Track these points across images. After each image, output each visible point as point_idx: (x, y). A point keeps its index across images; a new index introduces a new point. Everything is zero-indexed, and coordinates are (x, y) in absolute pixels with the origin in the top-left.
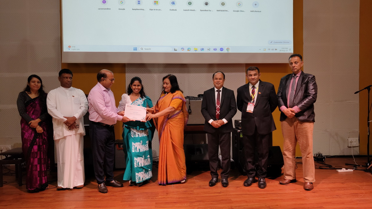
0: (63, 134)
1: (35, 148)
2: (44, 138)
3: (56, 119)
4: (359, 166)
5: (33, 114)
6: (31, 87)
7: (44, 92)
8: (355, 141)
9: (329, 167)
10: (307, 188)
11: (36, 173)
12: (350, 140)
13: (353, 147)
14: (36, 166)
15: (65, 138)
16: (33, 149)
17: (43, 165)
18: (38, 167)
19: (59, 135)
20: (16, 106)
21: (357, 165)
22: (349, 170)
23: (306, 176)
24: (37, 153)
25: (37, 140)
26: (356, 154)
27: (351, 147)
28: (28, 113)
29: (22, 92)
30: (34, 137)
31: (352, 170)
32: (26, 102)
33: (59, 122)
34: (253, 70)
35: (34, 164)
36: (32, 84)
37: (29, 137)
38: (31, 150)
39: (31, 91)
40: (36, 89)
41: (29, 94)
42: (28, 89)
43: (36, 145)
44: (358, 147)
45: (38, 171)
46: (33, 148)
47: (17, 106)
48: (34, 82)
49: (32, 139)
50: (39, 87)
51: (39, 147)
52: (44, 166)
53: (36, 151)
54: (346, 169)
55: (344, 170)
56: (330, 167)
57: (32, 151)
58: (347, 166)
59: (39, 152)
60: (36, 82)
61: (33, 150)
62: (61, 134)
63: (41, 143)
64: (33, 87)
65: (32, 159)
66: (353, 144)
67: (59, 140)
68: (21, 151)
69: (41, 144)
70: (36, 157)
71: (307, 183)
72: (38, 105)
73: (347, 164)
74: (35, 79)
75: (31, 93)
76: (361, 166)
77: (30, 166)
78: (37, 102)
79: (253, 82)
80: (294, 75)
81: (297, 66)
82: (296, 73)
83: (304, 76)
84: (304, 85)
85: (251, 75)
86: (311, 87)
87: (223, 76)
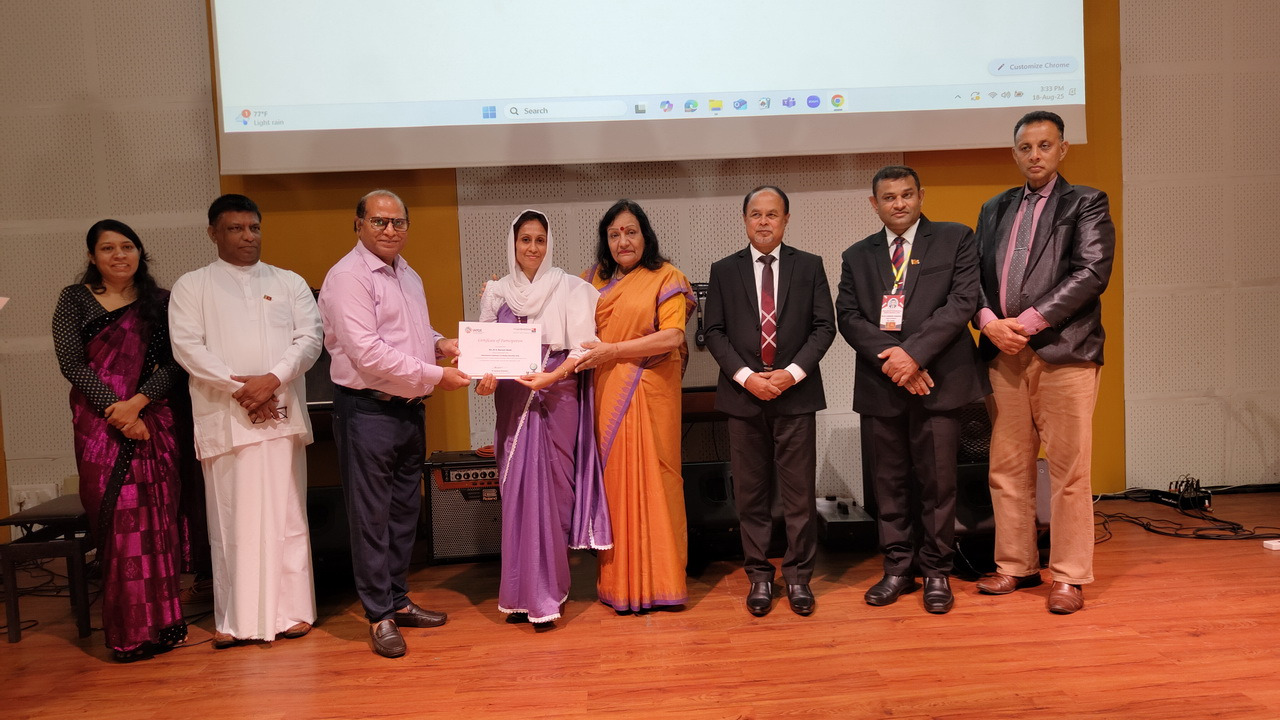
0: (229, 439)
1: (129, 494)
2: (162, 456)
3: (201, 383)
5: (111, 367)
6: (105, 268)
9: (1232, 530)
10: (1058, 607)
11: (136, 589)
14: (138, 560)
15: (235, 452)
16: (122, 500)
17: (161, 558)
18: (146, 565)
19: (215, 443)
20: (48, 343)
23: (1059, 561)
24: (135, 512)
25: (135, 463)
28: (92, 364)
29: (71, 287)
30: (120, 455)
32: (84, 324)
33: (215, 391)
34: (896, 176)
35: (130, 555)
36: (105, 256)
37: (99, 455)
38: (115, 504)
39: (106, 285)
40: (122, 274)
41: (100, 294)
42: (95, 276)
43: (132, 481)
45: (146, 580)
46: (119, 493)
47: (52, 338)
48: (110, 248)
49: (113, 464)
50: (135, 267)
51: (143, 488)
52: (166, 561)
53: (133, 504)
56: (1236, 531)
57: (119, 508)
59: (144, 510)
60: (118, 249)
61: (119, 503)
62: (222, 440)
63: (149, 473)
64: (108, 268)
65: (118, 537)
67: (216, 458)
68: (77, 508)
69: (151, 481)
70: (136, 529)
71: (1059, 585)
72: (130, 335)
74: (112, 237)
75: (105, 289)
77: (115, 562)
78: (126, 325)
79: (899, 221)
80: (1027, 192)
81: (1047, 159)
82: (1038, 185)
83: (1064, 195)
84: (1063, 229)
85: (892, 197)
86: (1089, 233)
87: (782, 201)
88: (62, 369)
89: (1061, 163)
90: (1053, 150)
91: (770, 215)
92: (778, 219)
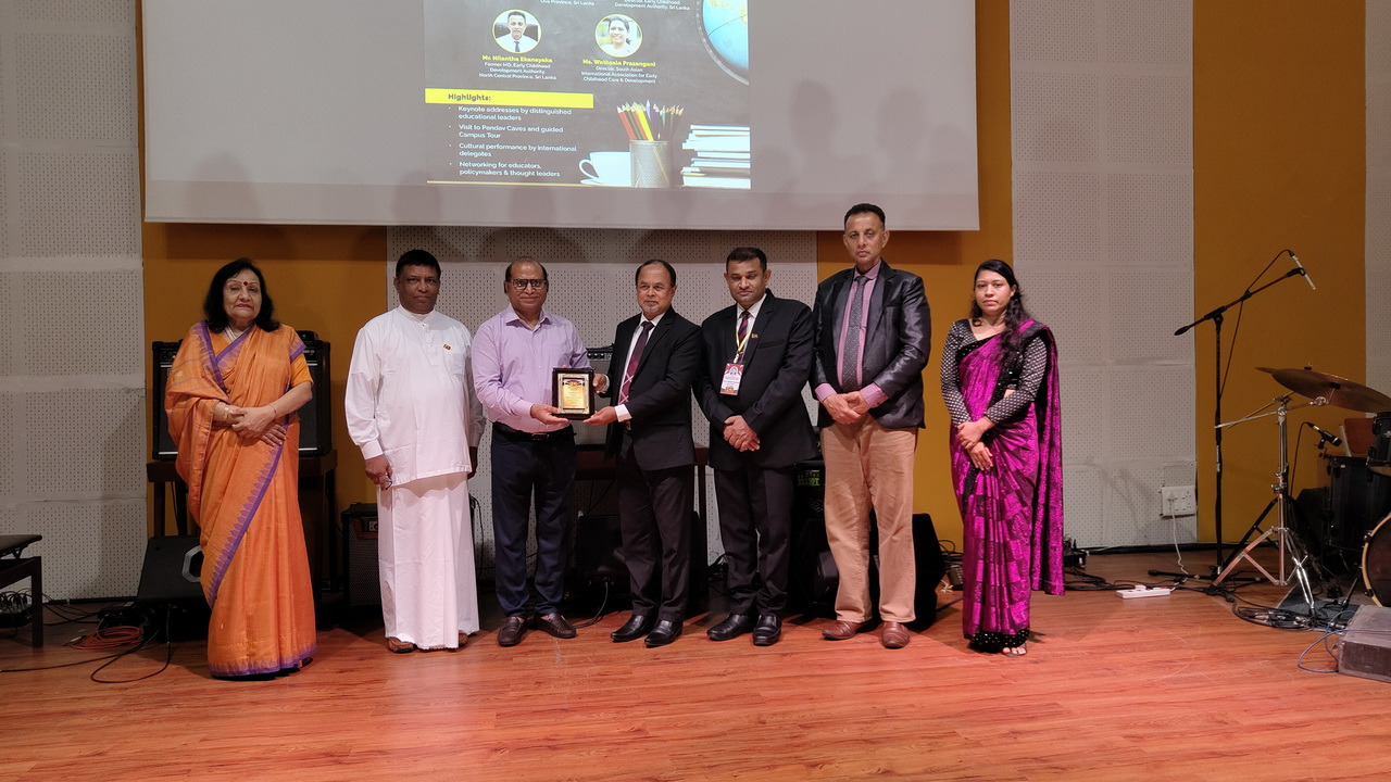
4: (1192, 577)
8: (1182, 498)
9: (1096, 583)
10: (893, 642)
12: (1167, 492)
13: (1177, 517)
21: (1186, 576)
22: (1157, 591)
23: (887, 603)
27: (1171, 517)
31: (1166, 591)
34: (744, 258)
44: (1192, 515)
54: (1149, 587)
55: (1140, 591)
56: (1099, 584)
58: (1155, 577)
66: (1176, 505)
71: (890, 624)
73: (1153, 574)
76: (1197, 576)
79: (744, 298)
80: (857, 274)
81: (870, 246)
82: (866, 269)
83: (889, 278)
84: (890, 310)
85: (739, 278)
86: (912, 316)
87: (668, 275)
89: (883, 251)
90: (876, 238)
91: (657, 287)
92: (664, 291)
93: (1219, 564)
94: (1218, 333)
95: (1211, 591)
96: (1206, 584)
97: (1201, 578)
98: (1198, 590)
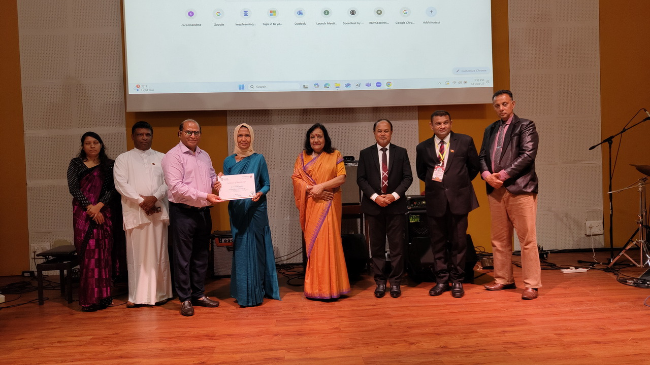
1: (92, 243)
2: (106, 229)
3: (127, 199)
4: (599, 263)
6: (87, 151)
7: (106, 157)
8: (596, 226)
11: (92, 282)
12: (588, 223)
13: (593, 235)
14: (93, 270)
17: (104, 270)
18: (96, 273)
19: (132, 223)
21: (596, 263)
22: (581, 270)
23: (526, 278)
24: (94, 251)
25: (95, 231)
26: (599, 246)
27: (591, 235)
28: (82, 189)
29: (75, 159)
30: (90, 226)
31: (585, 270)
32: (79, 173)
33: (132, 203)
34: (441, 115)
35: (90, 268)
36: (87, 146)
38: (86, 247)
40: (93, 153)
41: (85, 161)
42: (83, 155)
43: (93, 238)
45: (96, 279)
46: (88, 242)
48: (89, 143)
49: (87, 230)
50: (99, 150)
51: (98, 241)
52: (106, 272)
53: (93, 247)
54: (577, 268)
55: (572, 270)
56: (553, 266)
59: (97, 250)
60: (92, 144)
61: (88, 246)
63: (100, 235)
64: (89, 151)
65: (86, 260)
66: (593, 230)
67: (132, 230)
69: (100, 238)
70: (93, 258)
71: (527, 289)
72: (96, 178)
74: (91, 139)
75: (87, 159)
76: (601, 263)
77: (84, 270)
78: (95, 174)
79: (442, 133)
80: (501, 123)
81: (507, 110)
84: (515, 138)
85: (439, 124)
86: (526, 138)
87: (390, 125)
88: (70, 191)
90: (509, 106)
91: (385, 131)
92: (388, 133)
93: (612, 257)
94: (610, 149)
95: (607, 270)
96: (605, 267)
97: (603, 264)
98: (601, 269)
